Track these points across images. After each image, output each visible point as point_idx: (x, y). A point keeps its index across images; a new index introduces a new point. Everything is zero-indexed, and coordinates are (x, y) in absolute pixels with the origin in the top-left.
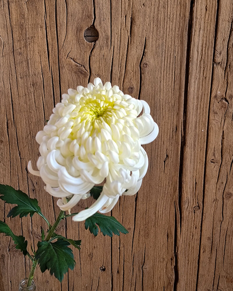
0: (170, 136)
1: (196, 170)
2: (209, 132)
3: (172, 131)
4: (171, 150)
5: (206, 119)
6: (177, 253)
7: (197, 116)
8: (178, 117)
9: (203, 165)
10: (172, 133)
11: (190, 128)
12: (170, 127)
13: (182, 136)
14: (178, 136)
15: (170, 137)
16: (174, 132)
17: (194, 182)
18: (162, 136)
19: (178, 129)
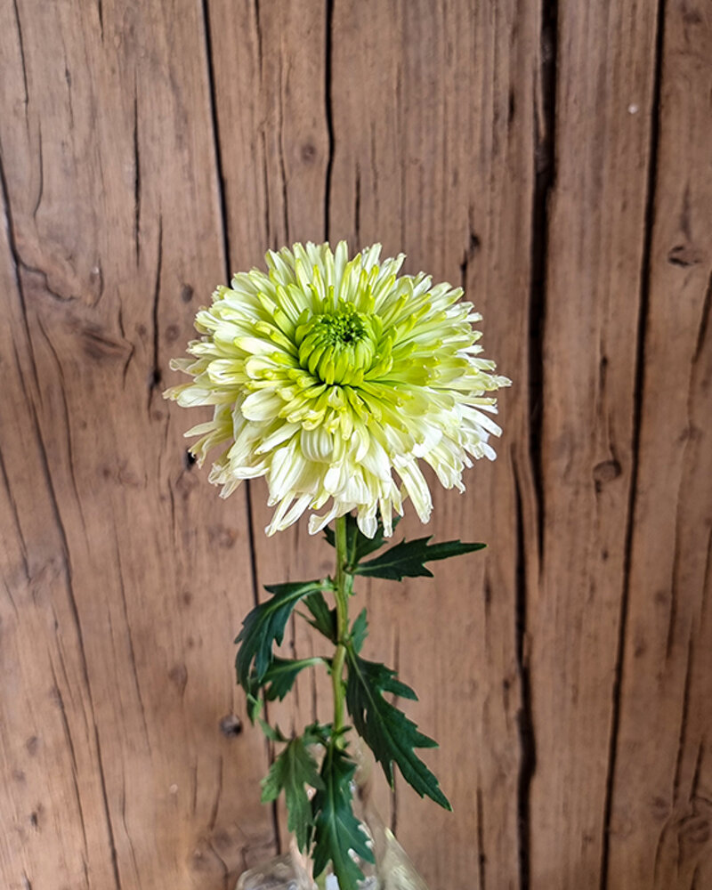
0: (482, 141)
1: (606, 302)
2: (663, 115)
3: (490, 116)
4: (491, 212)
5: (646, 49)
6: (528, 659)
7: (605, 36)
8: (515, 48)
9: (634, 279)
10: (494, 130)
11: (575, 101)
12: (480, 101)
13: (541, 140)
14: (520, 144)
15: (483, 150)
16: (499, 122)
17: (594, 358)
18: (450, 145)
19: (518, 109)
